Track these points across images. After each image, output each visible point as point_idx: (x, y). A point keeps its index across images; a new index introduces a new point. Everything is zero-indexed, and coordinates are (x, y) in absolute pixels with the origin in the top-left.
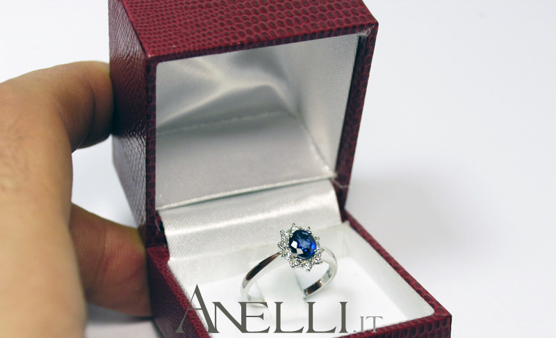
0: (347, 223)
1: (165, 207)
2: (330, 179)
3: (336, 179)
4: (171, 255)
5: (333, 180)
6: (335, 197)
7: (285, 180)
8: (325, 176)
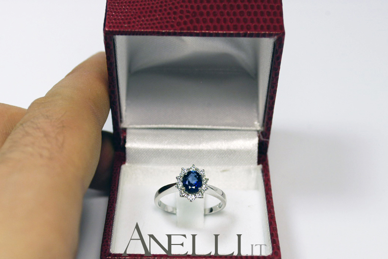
0: (261, 166)
1: (131, 126)
2: (258, 131)
3: (262, 133)
4: (127, 160)
5: (260, 132)
6: (257, 145)
7: (223, 125)
8: (254, 129)
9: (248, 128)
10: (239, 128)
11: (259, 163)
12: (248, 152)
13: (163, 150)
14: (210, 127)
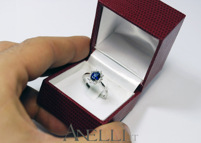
1: (99, 50)
2: (142, 80)
6: (138, 85)
7: (131, 70)
8: (141, 78)
9: (139, 77)
10: (136, 75)
11: (134, 92)
12: (133, 85)
13: (103, 65)
14: (125, 67)
